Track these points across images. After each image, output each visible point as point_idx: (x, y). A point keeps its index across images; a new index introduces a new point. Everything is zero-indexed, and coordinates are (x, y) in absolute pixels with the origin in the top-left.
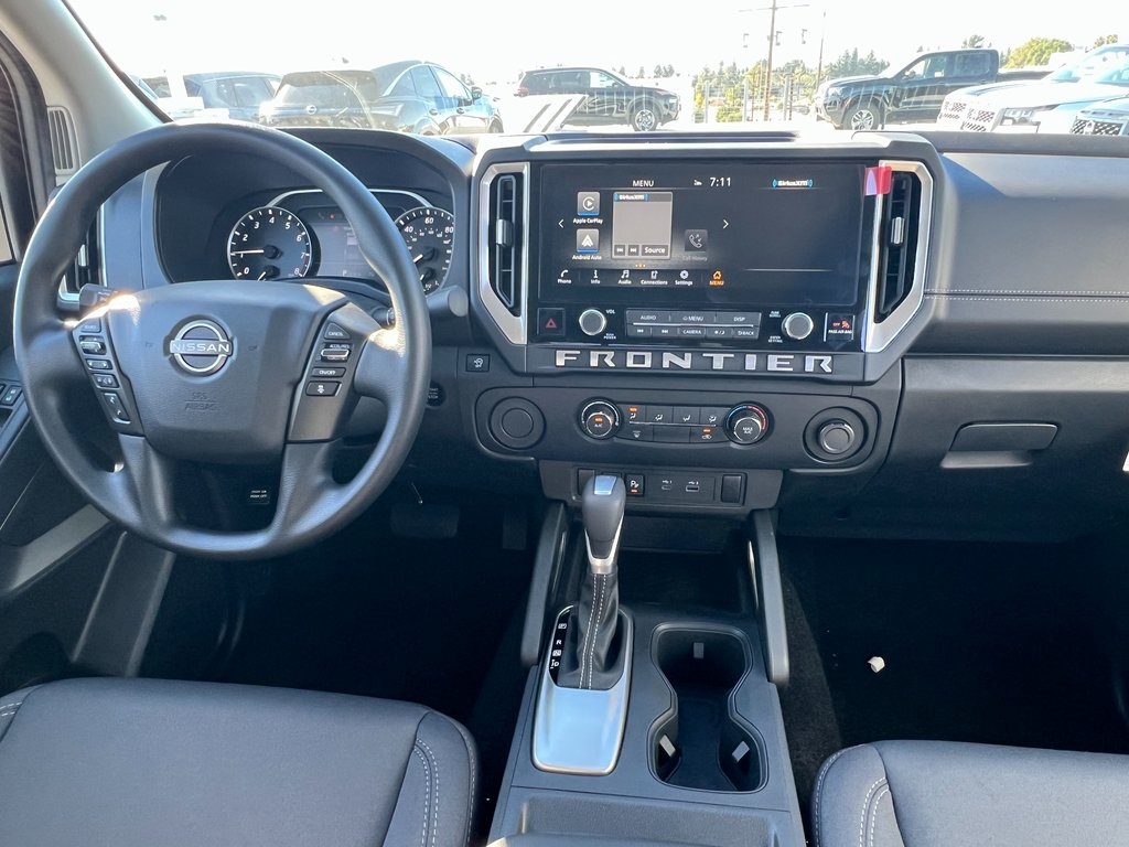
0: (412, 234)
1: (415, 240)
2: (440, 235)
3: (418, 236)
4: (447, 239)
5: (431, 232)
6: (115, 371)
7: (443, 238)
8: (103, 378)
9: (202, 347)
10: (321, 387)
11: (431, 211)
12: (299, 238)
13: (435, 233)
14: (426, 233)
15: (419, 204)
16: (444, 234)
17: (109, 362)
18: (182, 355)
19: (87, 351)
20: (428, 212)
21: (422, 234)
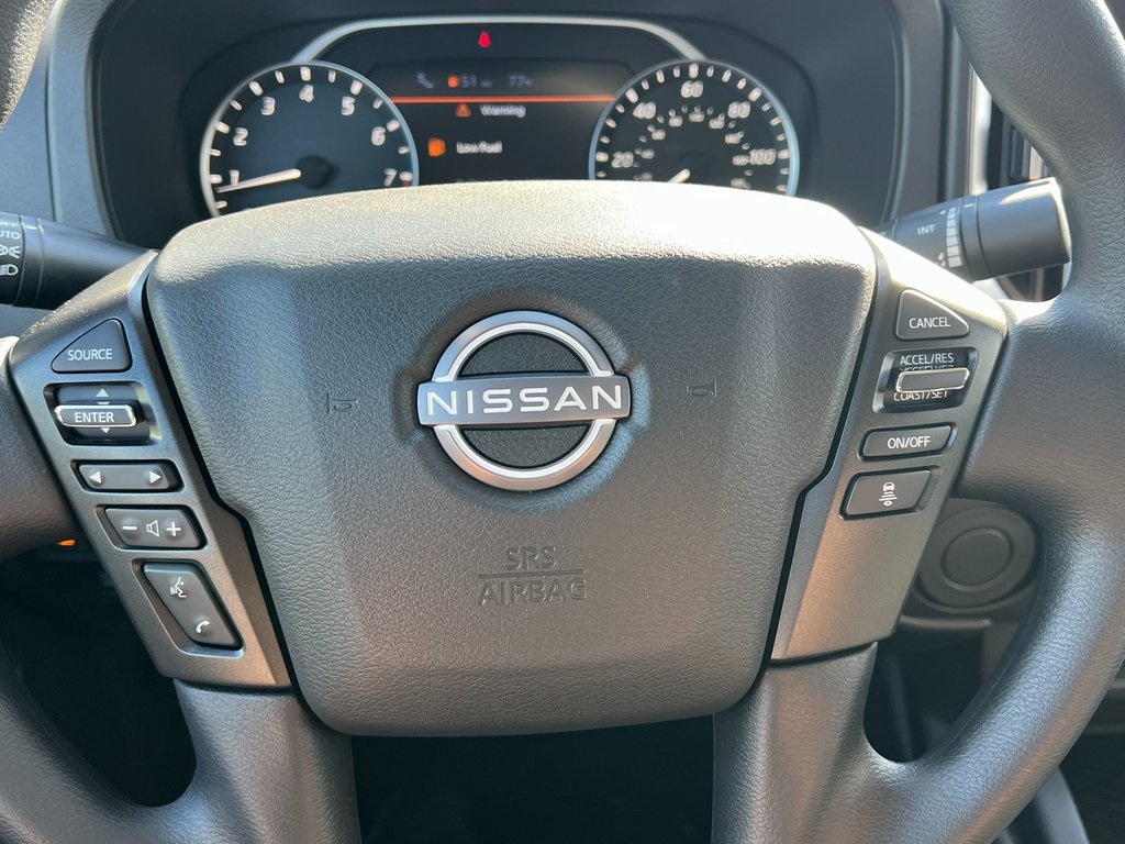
0: (653, 121)
1: (659, 135)
2: (717, 124)
3: (665, 127)
4: (734, 131)
5: (697, 117)
6: (188, 495)
7: (726, 131)
8: (143, 523)
9: (536, 400)
10: (889, 487)
11: (703, 68)
12: (378, 137)
13: (707, 119)
14: (685, 118)
15: (673, 53)
16: (728, 120)
17: (167, 465)
18: (463, 430)
19: (72, 435)
20: (694, 71)
21: (676, 122)
